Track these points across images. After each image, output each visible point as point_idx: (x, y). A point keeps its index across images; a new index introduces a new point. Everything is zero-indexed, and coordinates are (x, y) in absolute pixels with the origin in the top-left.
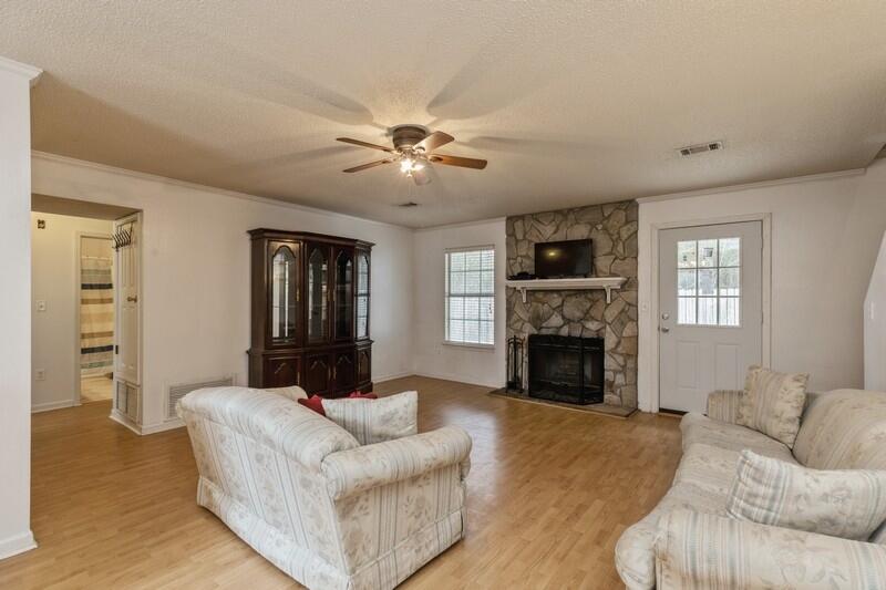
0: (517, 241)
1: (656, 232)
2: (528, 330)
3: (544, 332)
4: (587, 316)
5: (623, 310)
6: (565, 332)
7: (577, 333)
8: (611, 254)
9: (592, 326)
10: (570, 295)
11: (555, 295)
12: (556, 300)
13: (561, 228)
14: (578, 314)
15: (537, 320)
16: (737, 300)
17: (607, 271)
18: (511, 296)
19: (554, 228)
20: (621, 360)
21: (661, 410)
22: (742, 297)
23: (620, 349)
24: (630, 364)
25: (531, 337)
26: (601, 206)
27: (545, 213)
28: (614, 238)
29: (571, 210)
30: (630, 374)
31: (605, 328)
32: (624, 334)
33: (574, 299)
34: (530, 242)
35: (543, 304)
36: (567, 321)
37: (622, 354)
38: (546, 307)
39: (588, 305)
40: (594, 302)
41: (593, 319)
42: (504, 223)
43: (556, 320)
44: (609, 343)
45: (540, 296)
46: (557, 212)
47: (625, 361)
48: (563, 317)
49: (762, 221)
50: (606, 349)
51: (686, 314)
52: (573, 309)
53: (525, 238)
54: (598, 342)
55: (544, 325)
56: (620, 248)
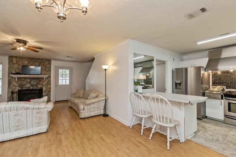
0: (13, 64)
1: (55, 67)
2: (17, 89)
3: (23, 89)
4: (38, 84)
5: (48, 82)
6: (31, 88)
7: (35, 88)
8: (45, 70)
9: (40, 86)
10: (32, 79)
11: (28, 79)
12: (29, 80)
13: (30, 62)
14: (35, 84)
15: (21, 86)
17: (44, 74)
18: (10, 79)
19: (28, 62)
20: (47, 93)
21: (55, 101)
22: (69, 80)
23: (47, 91)
24: (49, 93)
25: (19, 91)
26: (42, 59)
27: (25, 58)
28: (46, 67)
29: (33, 58)
30: (49, 96)
31: (43, 86)
32: (48, 87)
33: (34, 80)
34: (19, 64)
35: (24, 81)
36: (32, 85)
37: (47, 92)
38: (25, 82)
39: (39, 81)
40: (40, 81)
41: (40, 84)
42: (8, 57)
43: (28, 85)
44: (44, 89)
45: (23, 79)
46: (29, 58)
47: (48, 93)
48: (31, 84)
49: (72, 68)
50: (43, 91)
51: (60, 83)
52: (33, 82)
53: (17, 63)
54: (41, 90)
55: (24, 87)
56: (47, 69)
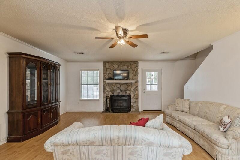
0: (107, 69)
1: (142, 70)
2: (110, 94)
3: (115, 94)
4: (127, 89)
5: (135, 88)
6: (121, 94)
7: (124, 94)
8: (132, 74)
9: (128, 92)
10: (122, 84)
11: (118, 84)
12: (118, 86)
13: (120, 66)
14: (124, 89)
15: (113, 91)
16: (157, 85)
17: (131, 78)
18: (105, 85)
19: (118, 66)
20: (135, 100)
21: (143, 111)
23: (135, 97)
24: (137, 101)
25: (111, 96)
26: (130, 62)
27: (115, 62)
28: (133, 70)
29: (122, 62)
30: (137, 103)
31: (131, 92)
32: (136, 94)
33: (123, 85)
34: (111, 69)
35: (115, 86)
36: (122, 91)
37: (135, 99)
38: (116, 88)
39: (127, 87)
40: (128, 86)
41: (128, 90)
42: (103, 63)
43: (118, 91)
44: (132, 96)
45: (114, 84)
46: (119, 62)
47: (136, 100)
48: (120, 90)
49: (161, 69)
50: (131, 98)
51: (148, 89)
52: (123, 88)
53: (109, 68)
54: (130, 96)
55: (115, 92)
56: (135, 73)
